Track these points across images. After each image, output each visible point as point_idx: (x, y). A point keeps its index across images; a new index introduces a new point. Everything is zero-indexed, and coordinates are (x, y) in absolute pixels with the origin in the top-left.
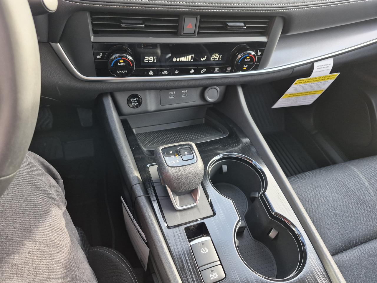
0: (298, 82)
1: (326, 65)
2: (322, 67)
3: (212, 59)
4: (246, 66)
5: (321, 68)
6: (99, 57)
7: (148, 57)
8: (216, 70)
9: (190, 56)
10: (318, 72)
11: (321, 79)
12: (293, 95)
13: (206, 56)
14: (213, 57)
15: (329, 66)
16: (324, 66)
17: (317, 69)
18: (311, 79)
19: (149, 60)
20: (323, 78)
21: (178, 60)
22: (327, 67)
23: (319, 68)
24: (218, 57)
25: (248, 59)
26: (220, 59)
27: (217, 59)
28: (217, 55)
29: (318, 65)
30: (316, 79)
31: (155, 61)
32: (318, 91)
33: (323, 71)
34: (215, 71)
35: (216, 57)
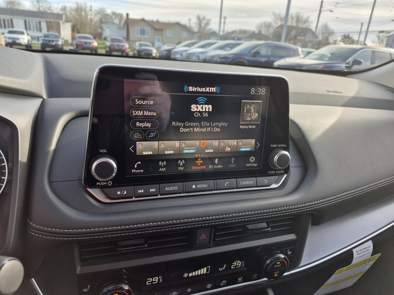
0: (339, 272)
1: (366, 248)
2: (362, 251)
3: (233, 267)
4: (278, 272)
5: (361, 253)
6: (85, 290)
7: (151, 279)
8: (240, 279)
9: (205, 269)
10: (359, 257)
11: (363, 263)
12: (333, 283)
13: (225, 266)
14: (235, 264)
15: (369, 248)
16: (364, 250)
17: (357, 254)
18: (352, 266)
19: (152, 282)
20: (365, 262)
21: (190, 275)
22: (367, 250)
23: (359, 254)
24: (240, 263)
25: (279, 264)
26: (243, 265)
27: (239, 266)
28: (239, 262)
29: (357, 250)
30: (357, 265)
31: (161, 281)
32: (359, 274)
33: (364, 255)
34: (238, 280)
35: (238, 263)
